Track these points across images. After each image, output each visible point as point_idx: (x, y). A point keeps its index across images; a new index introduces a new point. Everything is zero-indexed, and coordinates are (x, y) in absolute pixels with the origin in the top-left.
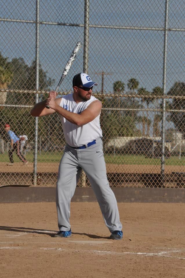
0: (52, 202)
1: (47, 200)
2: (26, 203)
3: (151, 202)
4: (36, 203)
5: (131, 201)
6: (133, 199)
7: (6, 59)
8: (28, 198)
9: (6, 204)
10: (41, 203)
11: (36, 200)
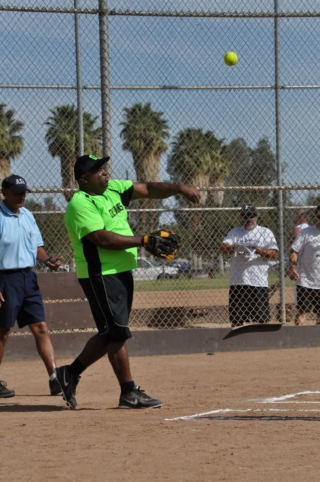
0: (316, 347)
2: (279, 350)
4: (294, 350)
7: (221, 142)
8: (281, 343)
9: (250, 352)
11: (293, 345)
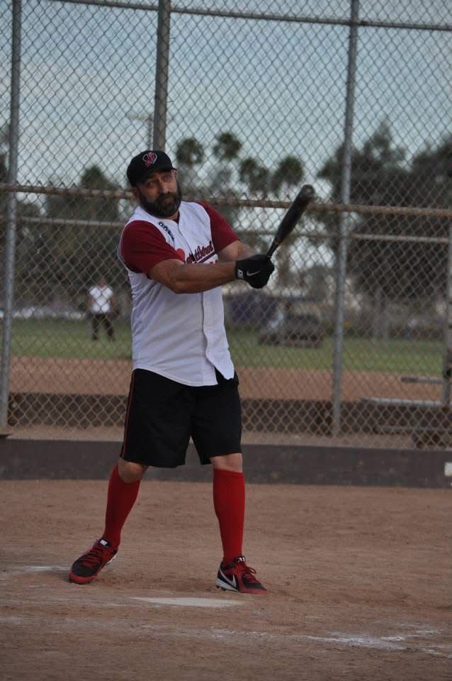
1: (53, 474)
3: (323, 482)
5: (271, 481)
6: (275, 475)
10: (37, 481)
